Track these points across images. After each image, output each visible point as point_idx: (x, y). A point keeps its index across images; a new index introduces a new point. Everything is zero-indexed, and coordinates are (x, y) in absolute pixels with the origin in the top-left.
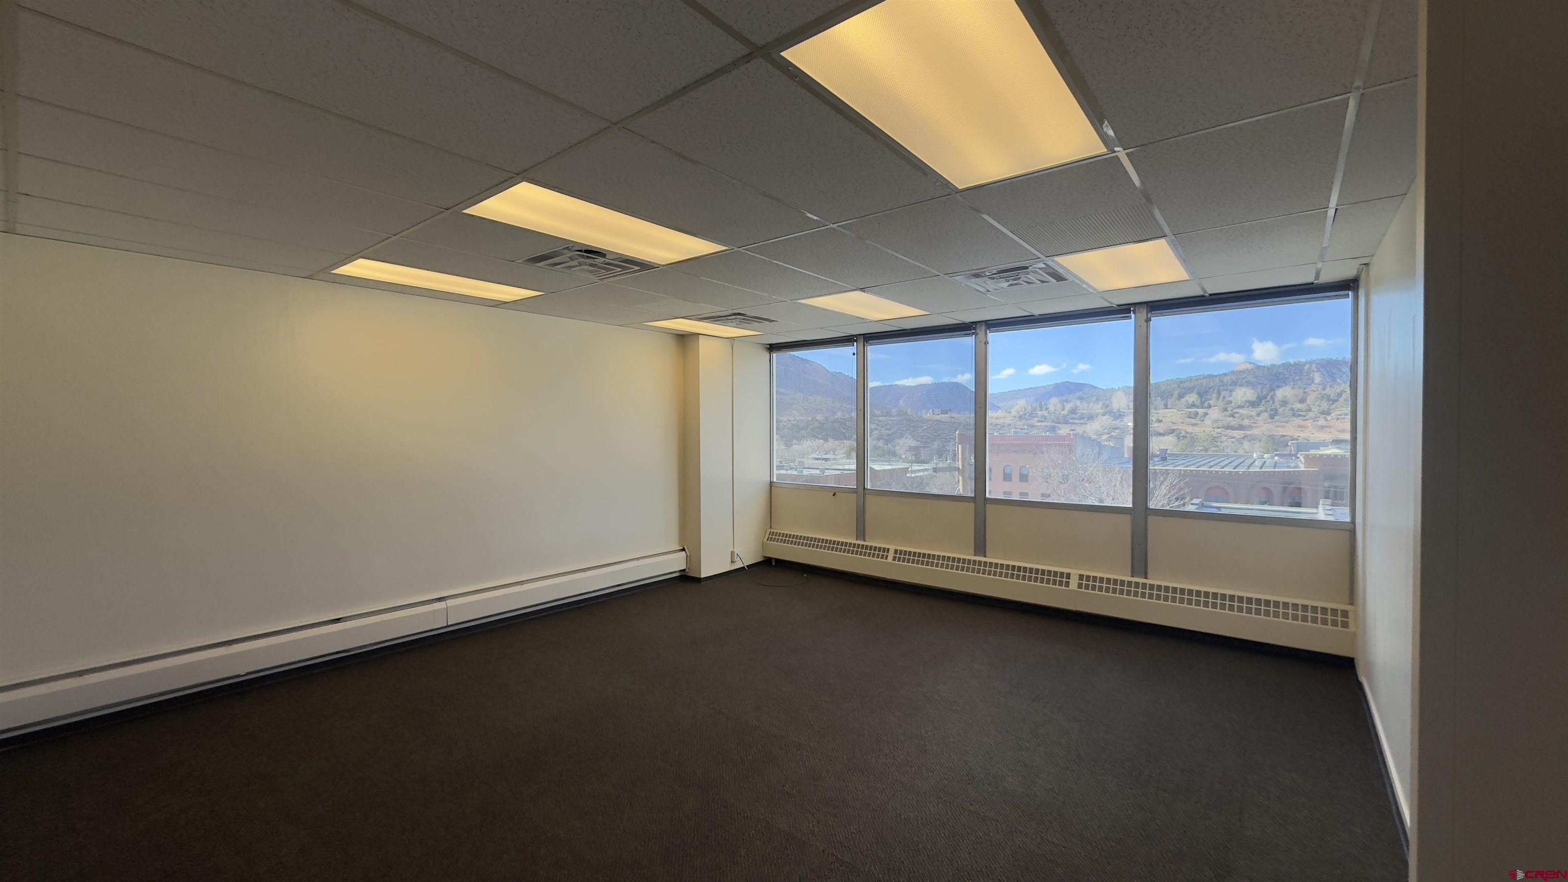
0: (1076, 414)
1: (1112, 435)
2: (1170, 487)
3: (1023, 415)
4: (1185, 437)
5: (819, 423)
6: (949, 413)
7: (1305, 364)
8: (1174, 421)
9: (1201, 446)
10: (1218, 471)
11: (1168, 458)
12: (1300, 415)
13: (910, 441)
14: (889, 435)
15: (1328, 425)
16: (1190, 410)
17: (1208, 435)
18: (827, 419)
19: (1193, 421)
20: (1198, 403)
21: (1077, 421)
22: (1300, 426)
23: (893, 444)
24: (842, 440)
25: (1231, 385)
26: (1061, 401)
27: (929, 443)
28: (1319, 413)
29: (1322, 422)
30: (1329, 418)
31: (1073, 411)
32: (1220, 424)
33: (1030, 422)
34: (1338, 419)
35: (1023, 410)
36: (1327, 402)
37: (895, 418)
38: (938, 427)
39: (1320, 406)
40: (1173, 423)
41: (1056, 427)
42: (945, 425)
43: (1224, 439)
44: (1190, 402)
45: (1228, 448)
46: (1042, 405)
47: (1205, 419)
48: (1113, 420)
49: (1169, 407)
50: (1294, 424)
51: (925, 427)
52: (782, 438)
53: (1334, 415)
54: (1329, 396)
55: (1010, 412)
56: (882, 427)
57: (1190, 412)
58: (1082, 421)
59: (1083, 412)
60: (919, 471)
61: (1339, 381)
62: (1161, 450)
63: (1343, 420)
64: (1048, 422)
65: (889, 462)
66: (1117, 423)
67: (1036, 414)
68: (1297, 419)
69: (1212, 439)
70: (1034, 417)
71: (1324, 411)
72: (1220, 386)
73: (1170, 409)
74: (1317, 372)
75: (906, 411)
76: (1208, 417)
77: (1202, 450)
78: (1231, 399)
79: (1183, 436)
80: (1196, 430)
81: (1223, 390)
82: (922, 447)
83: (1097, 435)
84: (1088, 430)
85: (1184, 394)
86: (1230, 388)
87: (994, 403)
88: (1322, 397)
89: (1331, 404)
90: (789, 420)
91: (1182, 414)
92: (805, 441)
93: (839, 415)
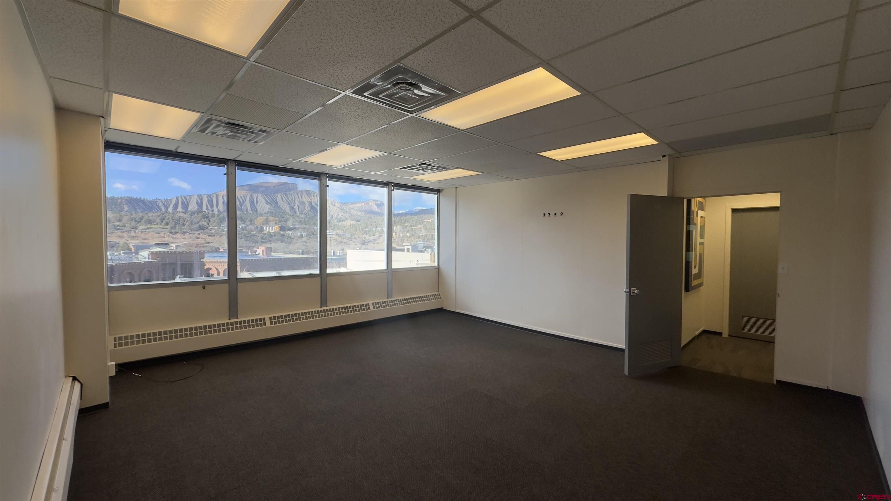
7: (118, 199)
12: (119, 229)
15: (137, 236)
22: (120, 237)
28: (131, 228)
29: (133, 234)
30: (137, 231)
34: (142, 232)
36: (135, 222)
39: (130, 224)
50: (116, 235)
53: (140, 229)
54: (135, 219)
61: (138, 210)
63: (145, 233)
68: (118, 232)
71: (133, 227)
74: (126, 204)
88: (132, 219)
89: (137, 223)
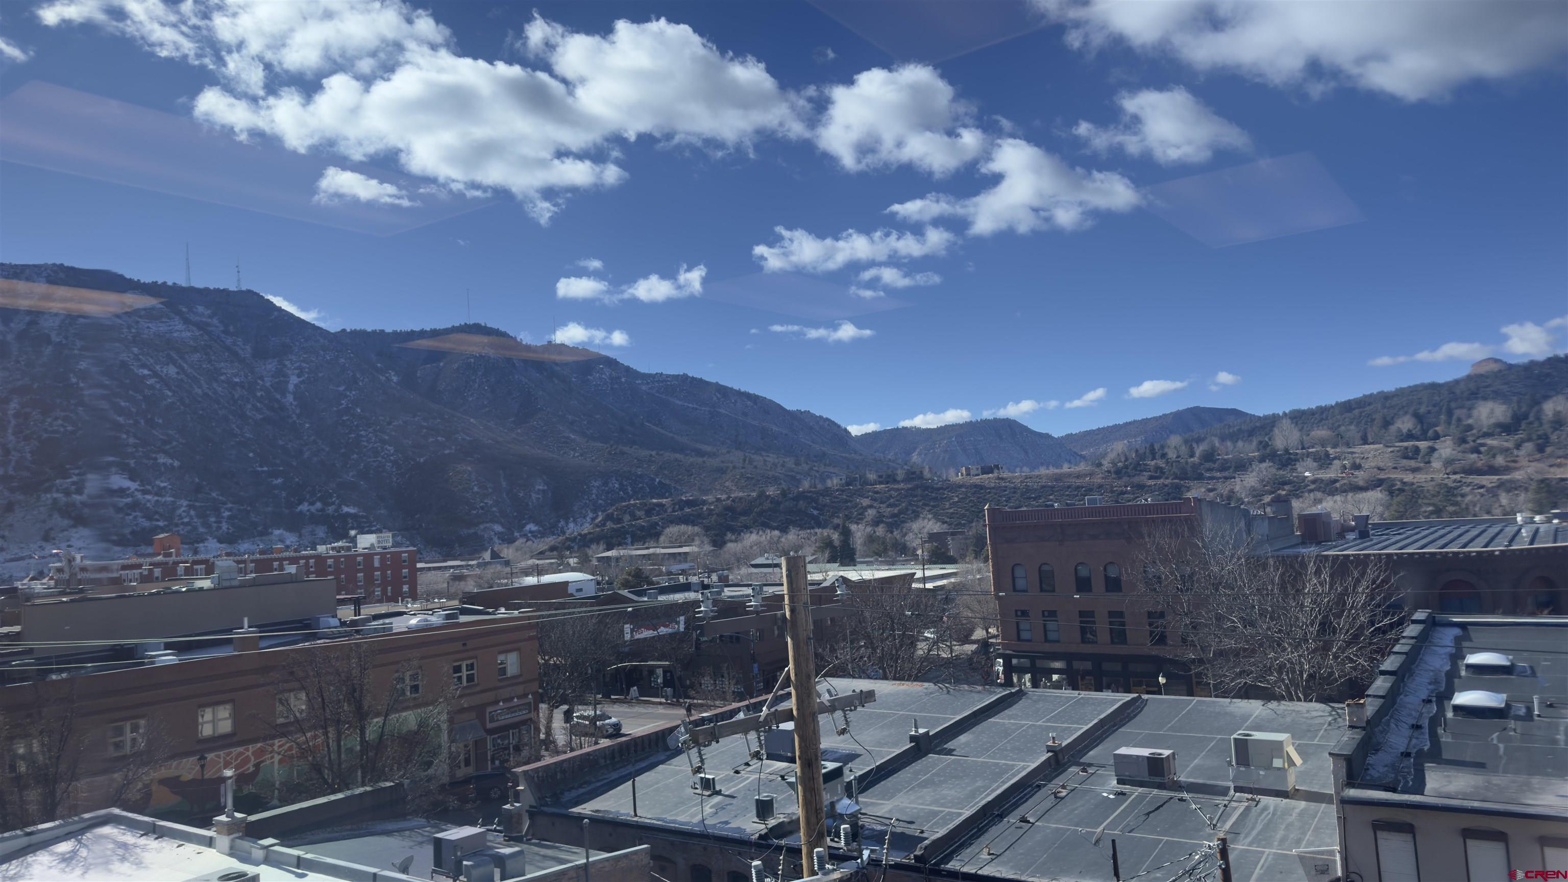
0: (1214, 462)
1: (1280, 495)
2: (1373, 589)
3: (1122, 468)
4: (1401, 490)
5: (771, 502)
6: (996, 471)
8: (1381, 464)
9: (1429, 505)
10: (1458, 553)
11: (1371, 532)
13: (931, 523)
14: (893, 516)
16: (1406, 444)
17: (1440, 485)
18: (784, 494)
19: (1413, 463)
20: (1417, 431)
21: (1218, 474)
23: (902, 531)
24: (813, 528)
25: (1468, 399)
26: (1186, 442)
27: (964, 525)
31: (1209, 457)
32: (1457, 466)
33: (1136, 480)
35: (1123, 460)
37: (902, 485)
38: (979, 498)
40: (1379, 469)
41: (1182, 486)
42: (990, 493)
43: (1466, 490)
44: (1405, 431)
45: (1475, 505)
46: (1154, 449)
47: (1432, 459)
48: (1280, 469)
49: (1370, 440)
51: (956, 499)
52: (706, 531)
55: (1100, 465)
56: (882, 503)
57: (1406, 448)
58: (1226, 474)
59: (1226, 457)
60: (942, 577)
62: (1356, 518)
64: (1167, 478)
65: (892, 563)
66: (1285, 473)
67: (1146, 465)
69: (1448, 492)
70: (1141, 471)
72: (1449, 402)
73: (1373, 443)
75: (921, 472)
76: (1436, 455)
77: (1432, 513)
78: (1470, 421)
79: (1399, 489)
80: (1420, 478)
81: (1456, 408)
82: (953, 534)
83: (1254, 496)
84: (1237, 488)
85: (1393, 418)
86: (1468, 403)
87: (1075, 450)
90: (718, 500)
91: (1392, 452)
92: (748, 535)
93: (806, 485)
